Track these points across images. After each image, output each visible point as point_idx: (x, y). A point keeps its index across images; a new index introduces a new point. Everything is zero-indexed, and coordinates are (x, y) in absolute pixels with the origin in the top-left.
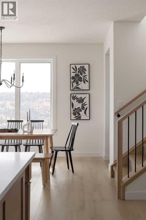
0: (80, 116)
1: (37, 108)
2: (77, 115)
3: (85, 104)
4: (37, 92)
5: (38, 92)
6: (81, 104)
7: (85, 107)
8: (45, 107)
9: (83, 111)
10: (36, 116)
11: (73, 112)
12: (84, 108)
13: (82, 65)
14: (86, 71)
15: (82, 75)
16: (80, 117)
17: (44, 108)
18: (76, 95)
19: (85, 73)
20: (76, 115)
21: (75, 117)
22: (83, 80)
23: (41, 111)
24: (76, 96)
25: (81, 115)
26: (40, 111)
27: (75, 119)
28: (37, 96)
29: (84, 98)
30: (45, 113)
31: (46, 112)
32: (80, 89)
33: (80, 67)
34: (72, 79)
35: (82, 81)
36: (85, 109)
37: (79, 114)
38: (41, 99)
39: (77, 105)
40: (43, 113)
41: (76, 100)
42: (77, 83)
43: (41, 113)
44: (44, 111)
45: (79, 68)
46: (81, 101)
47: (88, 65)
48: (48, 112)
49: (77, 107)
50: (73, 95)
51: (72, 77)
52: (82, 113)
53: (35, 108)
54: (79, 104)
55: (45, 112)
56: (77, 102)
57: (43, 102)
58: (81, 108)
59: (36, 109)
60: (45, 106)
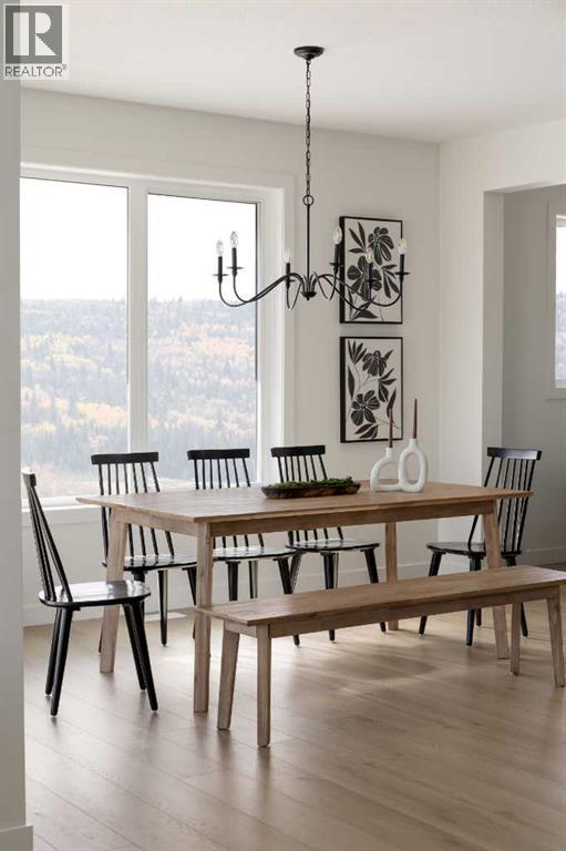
0: (375, 425)
1: (173, 362)
2: (365, 422)
3: (390, 378)
4: (176, 299)
5: (180, 300)
6: (378, 377)
7: (390, 389)
8: (206, 357)
9: (384, 405)
10: (173, 393)
11: (353, 410)
12: (386, 392)
13: (382, 225)
14: (392, 247)
15: (379, 262)
16: (373, 431)
17: (201, 361)
18: (361, 341)
19: (389, 257)
20: (361, 422)
21: (358, 433)
22: (382, 282)
23: (190, 376)
24: (361, 345)
25: (378, 422)
26: (186, 374)
27: (357, 437)
28: (173, 315)
29: (387, 356)
30: (205, 382)
31: (210, 375)
32: (375, 317)
33: (376, 230)
34: (350, 277)
35: (380, 287)
36: (389, 398)
37: (372, 419)
38: (188, 325)
39: (366, 383)
40: (199, 382)
41: (361, 363)
42: (366, 296)
43: (192, 381)
44: (202, 373)
45: (371, 236)
46: (376, 364)
47: (399, 224)
48: (216, 377)
49: (364, 392)
50: (352, 341)
51: (349, 271)
52: (380, 413)
53: (167, 360)
54: (372, 378)
55: (206, 378)
56: (364, 369)
57: (197, 339)
58: (376, 394)
59: (169, 368)
60: (207, 352)
